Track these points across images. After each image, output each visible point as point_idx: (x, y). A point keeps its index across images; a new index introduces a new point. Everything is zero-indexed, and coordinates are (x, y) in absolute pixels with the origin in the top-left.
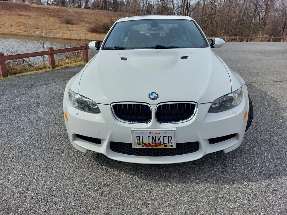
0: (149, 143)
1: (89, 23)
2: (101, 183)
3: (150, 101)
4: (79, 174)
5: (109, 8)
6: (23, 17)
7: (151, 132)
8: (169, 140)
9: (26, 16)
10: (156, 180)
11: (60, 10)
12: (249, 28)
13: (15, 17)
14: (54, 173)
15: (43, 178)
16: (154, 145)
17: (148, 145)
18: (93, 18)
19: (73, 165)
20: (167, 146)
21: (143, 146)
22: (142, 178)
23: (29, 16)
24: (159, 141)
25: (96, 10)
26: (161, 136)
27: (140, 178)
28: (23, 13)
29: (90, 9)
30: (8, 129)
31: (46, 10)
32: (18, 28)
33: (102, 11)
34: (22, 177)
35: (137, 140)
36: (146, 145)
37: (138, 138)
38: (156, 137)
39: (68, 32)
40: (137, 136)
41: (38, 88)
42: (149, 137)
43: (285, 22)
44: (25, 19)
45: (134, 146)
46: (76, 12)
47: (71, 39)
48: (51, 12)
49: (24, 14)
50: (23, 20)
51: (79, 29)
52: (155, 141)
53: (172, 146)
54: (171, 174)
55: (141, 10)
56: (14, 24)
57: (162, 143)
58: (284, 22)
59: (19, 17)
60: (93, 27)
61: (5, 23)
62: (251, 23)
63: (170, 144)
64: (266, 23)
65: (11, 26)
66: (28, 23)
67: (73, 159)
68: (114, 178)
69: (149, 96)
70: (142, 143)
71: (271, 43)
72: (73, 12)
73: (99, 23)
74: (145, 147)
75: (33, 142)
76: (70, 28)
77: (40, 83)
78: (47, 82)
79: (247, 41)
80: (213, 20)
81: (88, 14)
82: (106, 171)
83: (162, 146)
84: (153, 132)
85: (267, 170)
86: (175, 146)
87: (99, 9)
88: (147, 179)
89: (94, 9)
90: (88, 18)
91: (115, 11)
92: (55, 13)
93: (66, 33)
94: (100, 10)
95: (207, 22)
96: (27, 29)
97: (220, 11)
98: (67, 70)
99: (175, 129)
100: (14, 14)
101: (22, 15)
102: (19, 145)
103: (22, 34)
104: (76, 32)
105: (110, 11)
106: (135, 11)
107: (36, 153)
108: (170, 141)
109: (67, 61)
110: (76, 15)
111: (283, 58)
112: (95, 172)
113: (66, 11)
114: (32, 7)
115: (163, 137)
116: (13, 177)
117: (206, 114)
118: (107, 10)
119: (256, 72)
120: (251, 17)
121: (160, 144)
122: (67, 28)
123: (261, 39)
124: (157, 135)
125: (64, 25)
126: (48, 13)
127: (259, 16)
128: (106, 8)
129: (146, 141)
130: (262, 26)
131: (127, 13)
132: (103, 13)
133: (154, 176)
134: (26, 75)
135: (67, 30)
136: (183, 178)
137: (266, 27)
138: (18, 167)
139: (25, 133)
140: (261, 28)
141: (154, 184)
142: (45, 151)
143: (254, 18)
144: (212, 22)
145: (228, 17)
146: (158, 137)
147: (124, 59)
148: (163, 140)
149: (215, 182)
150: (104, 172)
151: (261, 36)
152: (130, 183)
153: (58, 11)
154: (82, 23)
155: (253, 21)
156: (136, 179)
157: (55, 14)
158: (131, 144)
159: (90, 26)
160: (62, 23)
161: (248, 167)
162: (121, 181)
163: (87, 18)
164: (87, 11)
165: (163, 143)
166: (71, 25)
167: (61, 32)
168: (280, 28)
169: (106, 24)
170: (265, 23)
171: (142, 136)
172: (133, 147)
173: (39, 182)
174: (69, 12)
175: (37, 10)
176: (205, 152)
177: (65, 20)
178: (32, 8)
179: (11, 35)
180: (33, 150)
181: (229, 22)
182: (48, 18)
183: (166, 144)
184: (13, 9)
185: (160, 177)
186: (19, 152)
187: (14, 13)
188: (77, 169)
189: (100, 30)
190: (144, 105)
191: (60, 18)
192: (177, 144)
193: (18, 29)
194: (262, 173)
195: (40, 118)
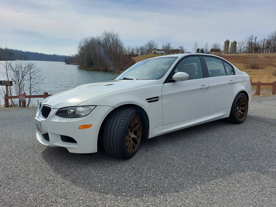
46: (267, 57)
48: (240, 59)
51: (264, 73)
72: (263, 57)
76: (254, 73)
92: (243, 60)
104: (259, 76)
110: (266, 59)
113: (256, 57)
122: (250, 73)
125: (249, 70)
126: (237, 60)
153: (247, 57)
154: (270, 67)
160: (247, 68)
166: (255, 70)
174: (258, 57)
177: (251, 65)
191: (247, 63)
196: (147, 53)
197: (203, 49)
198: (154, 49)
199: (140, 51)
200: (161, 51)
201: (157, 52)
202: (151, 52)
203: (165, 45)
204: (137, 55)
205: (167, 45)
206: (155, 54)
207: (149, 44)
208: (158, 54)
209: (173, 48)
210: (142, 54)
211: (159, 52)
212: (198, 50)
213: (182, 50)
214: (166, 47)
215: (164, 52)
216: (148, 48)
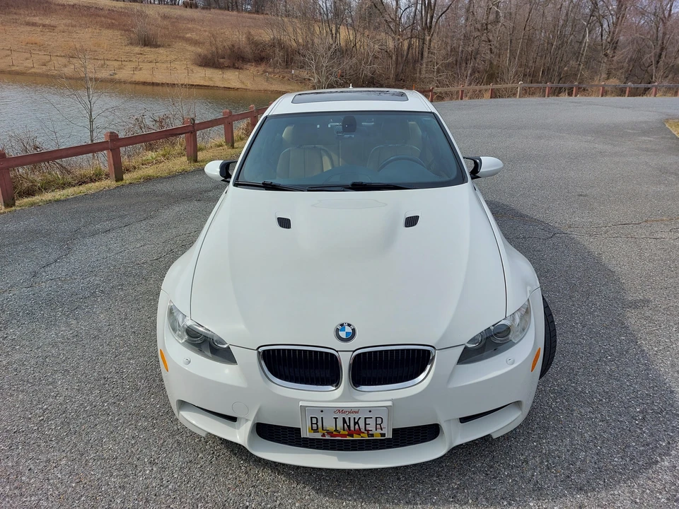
0: (336, 430)
1: (196, 43)
2: (238, 504)
3: (339, 345)
4: (192, 481)
5: (242, 4)
6: (39, 29)
7: (341, 409)
8: (376, 424)
9: (44, 26)
10: (350, 496)
11: (126, 11)
12: (577, 55)
13: (19, 28)
14: (141, 479)
15: (119, 491)
16: (347, 433)
17: (334, 433)
18: (205, 31)
19: (178, 459)
20: (372, 435)
21: (324, 435)
22: (321, 492)
23: (52, 28)
24: (357, 426)
25: (212, 10)
26: (360, 418)
27: (319, 491)
28: (37, 18)
29: (196, 7)
30: (33, 362)
31: (92, 10)
32: (27, 55)
33: (226, 12)
34: (74, 488)
35: (312, 424)
36: (330, 433)
37: (314, 421)
38: (349, 418)
39: (146, 66)
40: (311, 418)
41: (88, 241)
42: (336, 418)
43: (663, 43)
44: (42, 33)
45: (306, 433)
46: (165, 17)
47: (153, 84)
48: (105, 17)
49: (40, 22)
50: (37, 36)
51: (173, 57)
52: (349, 427)
53: (383, 435)
54: (381, 481)
55: (321, 13)
56: (15, 47)
57: (363, 430)
58: (660, 42)
59: (29, 28)
60: (206, 52)
62: (581, 43)
63: (379, 431)
64: (617, 43)
65: (9, 52)
66: (50, 43)
67: (179, 443)
68: (264, 491)
69: (337, 330)
70: (323, 429)
71: (626, 100)
72: (157, 16)
73: (219, 45)
74: (327, 437)
75: (92, 398)
76: (151, 57)
77: (91, 228)
78: (107, 225)
79: (570, 94)
80: (491, 38)
81: (193, 20)
82: (246, 473)
83: (362, 435)
84: (345, 410)
85: (581, 471)
86: (389, 435)
87: (220, 8)
88: (331, 496)
89: (207, 8)
90: (193, 31)
91: (257, 12)
92: (114, 19)
93: (141, 69)
94: (222, 12)
95: (476, 42)
96: (47, 58)
97: (509, 16)
98: (150, 187)
99: (389, 404)
100: (15, 21)
101: (34, 24)
102: (61, 404)
103: (37, 71)
104: (165, 65)
105: (247, 14)
106: (304, 14)
107: (98, 427)
108: (378, 426)
109: (149, 157)
110: (165, 23)
111: (647, 150)
112: (226, 475)
113: (141, 15)
114: (59, 5)
115: (366, 418)
116: (57, 488)
117: (454, 368)
118: (238, 10)
119: (581, 195)
120: (584, 28)
121: (359, 432)
122: (144, 56)
123: (603, 88)
124: (352, 416)
125: (137, 49)
126: (98, 19)
127: (602, 26)
128: (237, 6)
129: (329, 425)
130: (608, 52)
131: (286, 20)
132: (228, 17)
133: (346, 488)
134: (58, 201)
135: (143, 62)
136: (407, 491)
137: (618, 52)
138: (63, 462)
139: (72, 372)
140: (606, 55)
141: (347, 505)
142: (117, 420)
143: (590, 32)
144: (490, 41)
145: (527, 29)
146: (354, 418)
147: (284, 223)
148: (366, 424)
149: (470, 501)
150: (244, 477)
151: (603, 83)
152: (297, 505)
153: (120, 13)
154: (179, 45)
155: (587, 38)
156: (309, 495)
157: (113, 21)
158: (299, 430)
159: (199, 50)
160: (131, 44)
161: (542, 463)
162: (279, 498)
163: (191, 30)
164: (189, 12)
165: (366, 430)
166: (153, 49)
167: (130, 66)
168: (649, 57)
169: (236, 47)
170: (615, 45)
171: (322, 418)
172: (303, 435)
173: (111, 501)
174: (147, 16)
175: (70, 12)
176: (451, 443)
177: (138, 36)
178: (58, 7)
179: (10, 73)
180: (92, 417)
181: (530, 41)
182: (98, 31)
183: (370, 432)
184: (12, 10)
185: (359, 489)
186: (62, 423)
187: (16, 19)
188: (188, 468)
189: (222, 60)
190: (327, 353)
191: (127, 30)
192: (394, 430)
193: (27, 59)
194: (569, 477)
195: (100, 331)
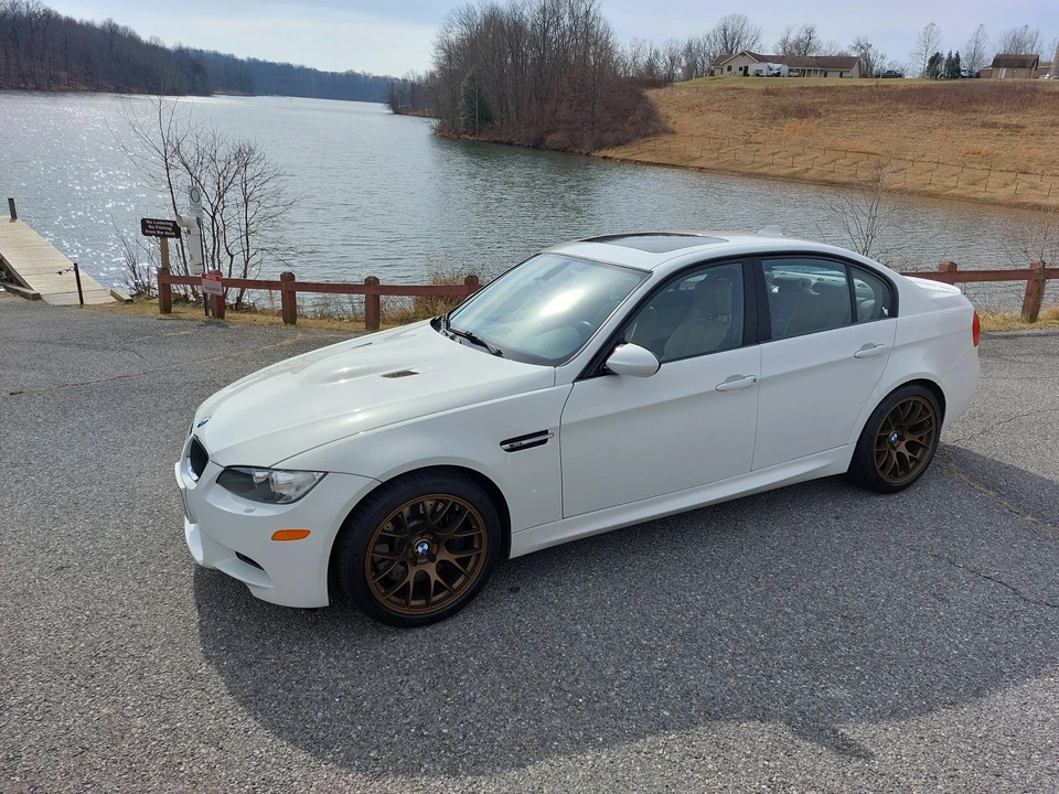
6: (996, 132)
9: (1006, 126)
13: (967, 132)
23: (1018, 129)
28: (1003, 116)
32: (957, 170)
44: (997, 138)
49: (1005, 121)
50: (988, 143)
56: (947, 159)
59: (981, 131)
61: (923, 156)
65: (934, 166)
66: (1000, 152)
96: (985, 173)
100: (968, 122)
101: (993, 125)
103: (959, 192)
114: (1049, 94)
178: (1046, 97)
179: (921, 194)
184: (974, 106)
187: (971, 120)
193: (953, 175)
196: (712, 74)
197: (957, 55)
198: (743, 54)
199: (684, 63)
200: (771, 64)
201: (753, 67)
202: (730, 69)
203: (792, 38)
204: (668, 80)
205: (803, 35)
206: (746, 74)
207: (725, 30)
208: (758, 75)
209: (824, 48)
210: (691, 72)
211: (763, 67)
212: (935, 59)
213: (866, 57)
214: (797, 46)
215: (785, 69)
216: (717, 48)
